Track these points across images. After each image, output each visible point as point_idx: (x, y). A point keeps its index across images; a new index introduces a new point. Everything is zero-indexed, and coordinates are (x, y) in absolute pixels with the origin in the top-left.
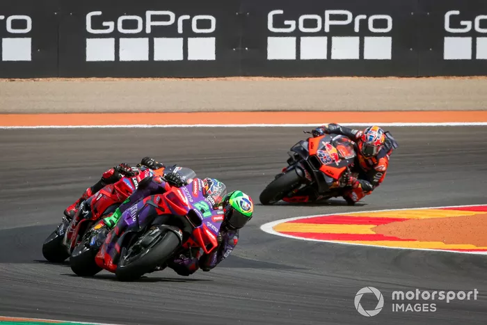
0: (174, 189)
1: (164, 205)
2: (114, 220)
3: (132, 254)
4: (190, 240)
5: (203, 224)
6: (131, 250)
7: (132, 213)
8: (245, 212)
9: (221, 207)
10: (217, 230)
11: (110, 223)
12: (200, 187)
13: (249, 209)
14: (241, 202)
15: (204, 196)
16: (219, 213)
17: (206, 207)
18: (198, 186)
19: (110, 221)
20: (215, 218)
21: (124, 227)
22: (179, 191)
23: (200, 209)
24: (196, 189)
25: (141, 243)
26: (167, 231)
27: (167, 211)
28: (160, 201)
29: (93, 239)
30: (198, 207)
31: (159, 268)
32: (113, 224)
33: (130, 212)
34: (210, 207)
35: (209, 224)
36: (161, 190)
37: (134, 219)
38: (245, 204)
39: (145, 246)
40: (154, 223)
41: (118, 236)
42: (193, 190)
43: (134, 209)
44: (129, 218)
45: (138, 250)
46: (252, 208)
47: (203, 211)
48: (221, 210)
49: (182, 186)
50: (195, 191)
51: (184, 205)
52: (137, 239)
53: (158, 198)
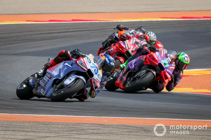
0: (152, 53)
1: (148, 60)
2: (125, 66)
3: (132, 81)
4: (158, 77)
5: (165, 70)
6: (132, 79)
7: (133, 63)
8: (186, 62)
9: (174, 63)
10: (171, 73)
11: (122, 67)
12: (165, 53)
13: (188, 61)
14: (184, 58)
15: (166, 57)
16: (173, 65)
17: (167, 62)
18: (164, 52)
19: (123, 66)
20: (171, 68)
21: (129, 69)
22: (154, 54)
23: (164, 63)
24: (162, 54)
25: (137, 76)
26: (149, 71)
27: (148, 63)
28: (146, 59)
29: (115, 73)
30: (163, 62)
31: (144, 88)
32: (124, 67)
33: (132, 62)
34: (169, 62)
35: (168, 70)
36: (146, 53)
37: (133, 66)
38: (186, 59)
39: (139, 77)
40: (142, 68)
41: (125, 73)
42: (161, 54)
43: (134, 61)
44: (131, 65)
45: (135, 79)
46: (189, 60)
47: (165, 64)
48: (174, 64)
49: (156, 52)
50: (162, 55)
51: (157, 61)
52: (135, 74)
53: (145, 57)
